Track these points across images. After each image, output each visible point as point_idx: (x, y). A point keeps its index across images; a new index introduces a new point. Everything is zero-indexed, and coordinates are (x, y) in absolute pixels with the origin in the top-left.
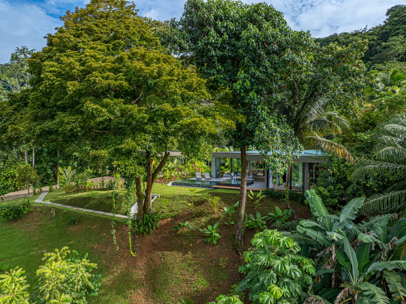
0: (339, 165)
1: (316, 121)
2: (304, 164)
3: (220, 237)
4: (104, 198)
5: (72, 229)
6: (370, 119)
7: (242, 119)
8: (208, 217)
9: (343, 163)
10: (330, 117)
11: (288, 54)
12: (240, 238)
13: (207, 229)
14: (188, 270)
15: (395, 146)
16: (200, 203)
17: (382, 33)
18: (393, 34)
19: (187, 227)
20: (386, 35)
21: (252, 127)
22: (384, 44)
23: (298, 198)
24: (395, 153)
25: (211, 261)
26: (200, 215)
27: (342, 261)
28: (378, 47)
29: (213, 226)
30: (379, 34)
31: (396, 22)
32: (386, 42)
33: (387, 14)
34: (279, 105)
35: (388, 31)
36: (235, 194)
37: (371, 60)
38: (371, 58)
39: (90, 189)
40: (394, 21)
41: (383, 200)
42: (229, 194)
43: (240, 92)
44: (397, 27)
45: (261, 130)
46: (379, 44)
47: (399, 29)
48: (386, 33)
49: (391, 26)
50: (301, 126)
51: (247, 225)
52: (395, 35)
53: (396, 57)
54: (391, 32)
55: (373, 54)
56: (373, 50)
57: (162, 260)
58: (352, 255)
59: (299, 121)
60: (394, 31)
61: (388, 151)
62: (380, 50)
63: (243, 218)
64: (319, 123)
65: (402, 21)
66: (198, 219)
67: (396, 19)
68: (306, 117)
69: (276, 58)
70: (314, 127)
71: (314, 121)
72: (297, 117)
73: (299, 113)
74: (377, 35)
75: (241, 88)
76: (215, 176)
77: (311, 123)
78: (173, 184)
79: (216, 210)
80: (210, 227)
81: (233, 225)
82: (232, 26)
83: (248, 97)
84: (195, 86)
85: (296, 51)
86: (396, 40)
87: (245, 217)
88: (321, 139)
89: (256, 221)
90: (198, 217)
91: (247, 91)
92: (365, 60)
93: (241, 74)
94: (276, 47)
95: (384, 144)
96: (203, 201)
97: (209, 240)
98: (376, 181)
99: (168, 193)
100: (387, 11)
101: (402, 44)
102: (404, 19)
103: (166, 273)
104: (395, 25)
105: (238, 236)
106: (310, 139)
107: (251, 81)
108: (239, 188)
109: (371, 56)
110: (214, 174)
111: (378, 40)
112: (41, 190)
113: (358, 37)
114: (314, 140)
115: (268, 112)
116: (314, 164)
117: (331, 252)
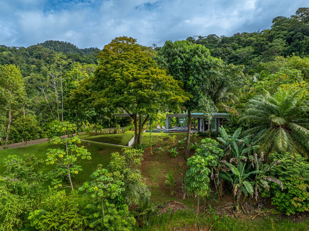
0: (234, 118)
1: (223, 98)
2: (217, 119)
3: (178, 154)
4: (114, 138)
5: (101, 152)
6: (250, 96)
7: (192, 96)
8: (170, 145)
9: (235, 117)
10: (230, 96)
11: (212, 70)
12: (187, 154)
13: (171, 150)
14: (164, 169)
15: (253, 108)
16: (166, 139)
17: (269, 36)
18: (276, 37)
19: (160, 150)
20: (272, 38)
21: (196, 101)
22: (270, 44)
23: (215, 135)
24: (252, 110)
25: (175, 165)
26: (166, 145)
27: (233, 151)
28: (266, 46)
29: (174, 149)
30: (267, 36)
31: (278, 29)
32: (271, 42)
33: (273, 22)
34: (207, 91)
35: (273, 34)
36: (183, 135)
37: (261, 54)
38: (262, 53)
39: (103, 134)
40: (277, 28)
41: (250, 131)
42: (180, 135)
43: (191, 85)
44: (278, 32)
45: (201, 102)
46: (267, 44)
47: (280, 34)
48: (272, 36)
49: (275, 32)
50: (216, 100)
51: (191, 148)
52: (277, 38)
53: (278, 53)
54: (275, 35)
55: (263, 50)
56: (263, 47)
57: (150, 165)
58: (236, 148)
59: (215, 98)
60: (277, 35)
61: (250, 110)
62: (267, 48)
63: (189, 144)
64: (224, 98)
65: (281, 28)
66: (165, 147)
67: (278, 27)
68: (219, 96)
69: (207, 71)
70: (222, 100)
71: (222, 98)
72: (214, 96)
73: (216, 94)
74: (265, 37)
75: (192, 84)
76: (168, 128)
77: (221, 99)
78: (146, 131)
79: (174, 142)
80: (172, 149)
81: (183, 149)
82: (187, 56)
83: (195, 88)
84: (174, 83)
85: (214, 68)
86: (278, 42)
87: (190, 144)
88: (225, 106)
89: (195, 146)
90: (165, 146)
91: (194, 85)
92: (258, 54)
93: (192, 78)
94: (206, 66)
95: (249, 107)
96: (167, 138)
97: (173, 155)
98: (250, 125)
99: (147, 135)
100: (272, 20)
101: (281, 44)
102: (283, 27)
103: (154, 170)
104: (277, 31)
105: (186, 153)
106: (220, 106)
107: (196, 81)
108: (187, 132)
109: (262, 52)
110: (167, 126)
111: (266, 40)
112: (72, 135)
113: (253, 38)
114: (222, 106)
115: (203, 94)
116: (222, 118)
117: (229, 147)
